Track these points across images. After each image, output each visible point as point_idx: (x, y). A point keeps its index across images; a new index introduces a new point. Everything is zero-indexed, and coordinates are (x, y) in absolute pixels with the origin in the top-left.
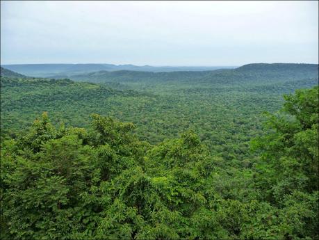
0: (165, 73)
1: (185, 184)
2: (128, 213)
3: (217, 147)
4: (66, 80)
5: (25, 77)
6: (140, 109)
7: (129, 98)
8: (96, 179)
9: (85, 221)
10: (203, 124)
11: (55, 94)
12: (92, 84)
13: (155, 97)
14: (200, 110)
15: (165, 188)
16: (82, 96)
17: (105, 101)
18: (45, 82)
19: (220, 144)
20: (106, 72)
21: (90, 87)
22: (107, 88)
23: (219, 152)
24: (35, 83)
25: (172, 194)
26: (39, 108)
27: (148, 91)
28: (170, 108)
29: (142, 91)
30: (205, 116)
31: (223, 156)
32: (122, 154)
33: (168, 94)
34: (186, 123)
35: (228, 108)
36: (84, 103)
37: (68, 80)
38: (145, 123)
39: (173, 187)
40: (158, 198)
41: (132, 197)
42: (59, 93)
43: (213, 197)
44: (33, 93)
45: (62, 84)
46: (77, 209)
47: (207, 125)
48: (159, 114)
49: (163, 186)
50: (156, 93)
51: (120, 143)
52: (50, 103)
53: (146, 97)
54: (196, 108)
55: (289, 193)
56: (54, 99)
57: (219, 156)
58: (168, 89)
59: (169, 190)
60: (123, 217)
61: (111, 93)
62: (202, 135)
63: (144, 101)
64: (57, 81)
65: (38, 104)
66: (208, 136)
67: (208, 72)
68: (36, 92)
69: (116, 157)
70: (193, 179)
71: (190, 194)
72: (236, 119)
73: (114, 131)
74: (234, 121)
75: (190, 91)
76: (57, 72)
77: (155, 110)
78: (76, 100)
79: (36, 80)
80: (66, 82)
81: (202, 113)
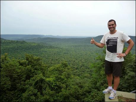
0: (65, 39)
1: (59, 81)
2: (34, 92)
3: (87, 70)
4: (23, 41)
5: (5, 40)
6: (55, 54)
7: (50, 49)
8: (23, 79)
9: (19, 96)
10: (81, 60)
11: (18, 47)
12: (34, 43)
13: (61, 49)
14: (80, 54)
15: (51, 82)
16: (30, 48)
17: (40, 50)
18: (14, 42)
19: (89, 69)
20: (41, 38)
21: (34, 44)
22: (40, 45)
23: (88, 72)
24: (9, 42)
25: (54, 84)
26: (11, 53)
27: (58, 46)
28: (67, 53)
29: (56, 46)
30: (82, 57)
31: (89, 74)
32: (35, 69)
33: (67, 47)
34: (74, 60)
35: (92, 54)
36: (31, 51)
37: (24, 41)
38: (57, 60)
39: (54, 82)
40: (48, 86)
41: (38, 86)
42: (20, 47)
43: (69, 86)
44: (8, 47)
45: (22, 43)
46: (16, 91)
47: (83, 61)
48: (63, 56)
49: (50, 81)
50: (61, 47)
51: (35, 65)
52: (16, 51)
53: (57, 49)
54: (78, 53)
55: (103, 85)
56: (17, 49)
57: (88, 74)
58: (66, 46)
59: (53, 83)
60: (32, 93)
61: (42, 47)
62: (81, 65)
63: (56, 50)
64: (20, 41)
65: (11, 51)
66: (83, 65)
67: (84, 38)
68: (10, 46)
69: (33, 70)
70: (62, 79)
71: (60, 84)
72: (95, 58)
73: (33, 60)
74: (94, 59)
75: (76, 46)
76: (20, 38)
77: (61, 54)
78: (27, 50)
79: (10, 41)
80: (23, 42)
81: (81, 56)
